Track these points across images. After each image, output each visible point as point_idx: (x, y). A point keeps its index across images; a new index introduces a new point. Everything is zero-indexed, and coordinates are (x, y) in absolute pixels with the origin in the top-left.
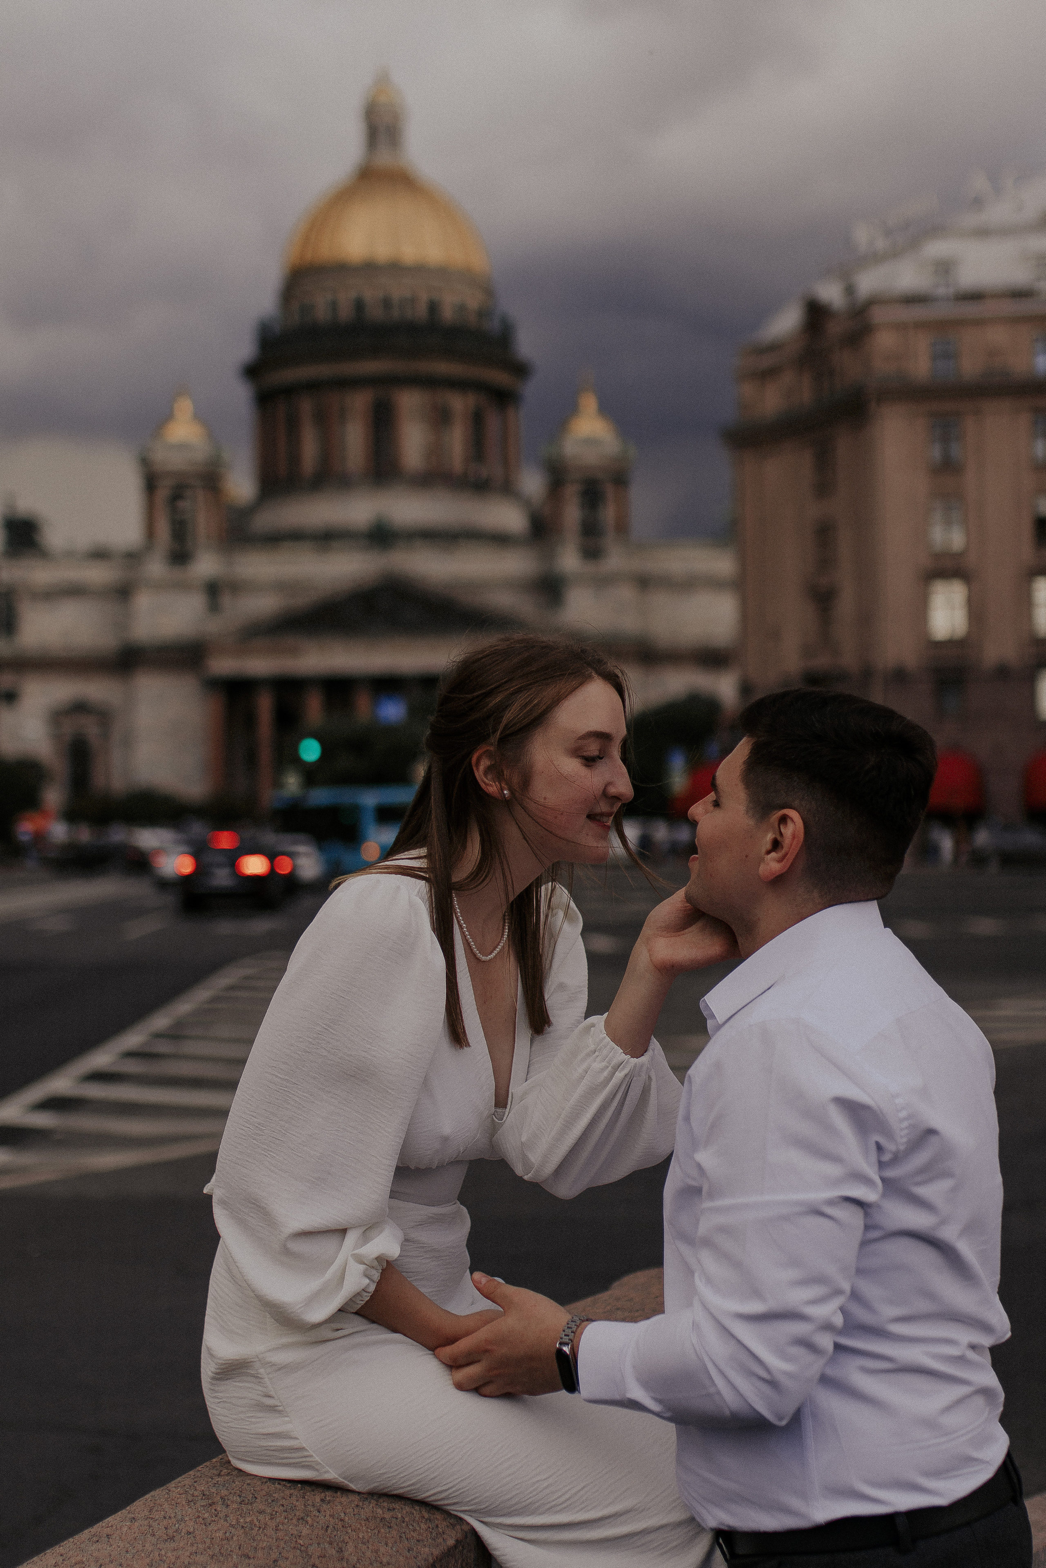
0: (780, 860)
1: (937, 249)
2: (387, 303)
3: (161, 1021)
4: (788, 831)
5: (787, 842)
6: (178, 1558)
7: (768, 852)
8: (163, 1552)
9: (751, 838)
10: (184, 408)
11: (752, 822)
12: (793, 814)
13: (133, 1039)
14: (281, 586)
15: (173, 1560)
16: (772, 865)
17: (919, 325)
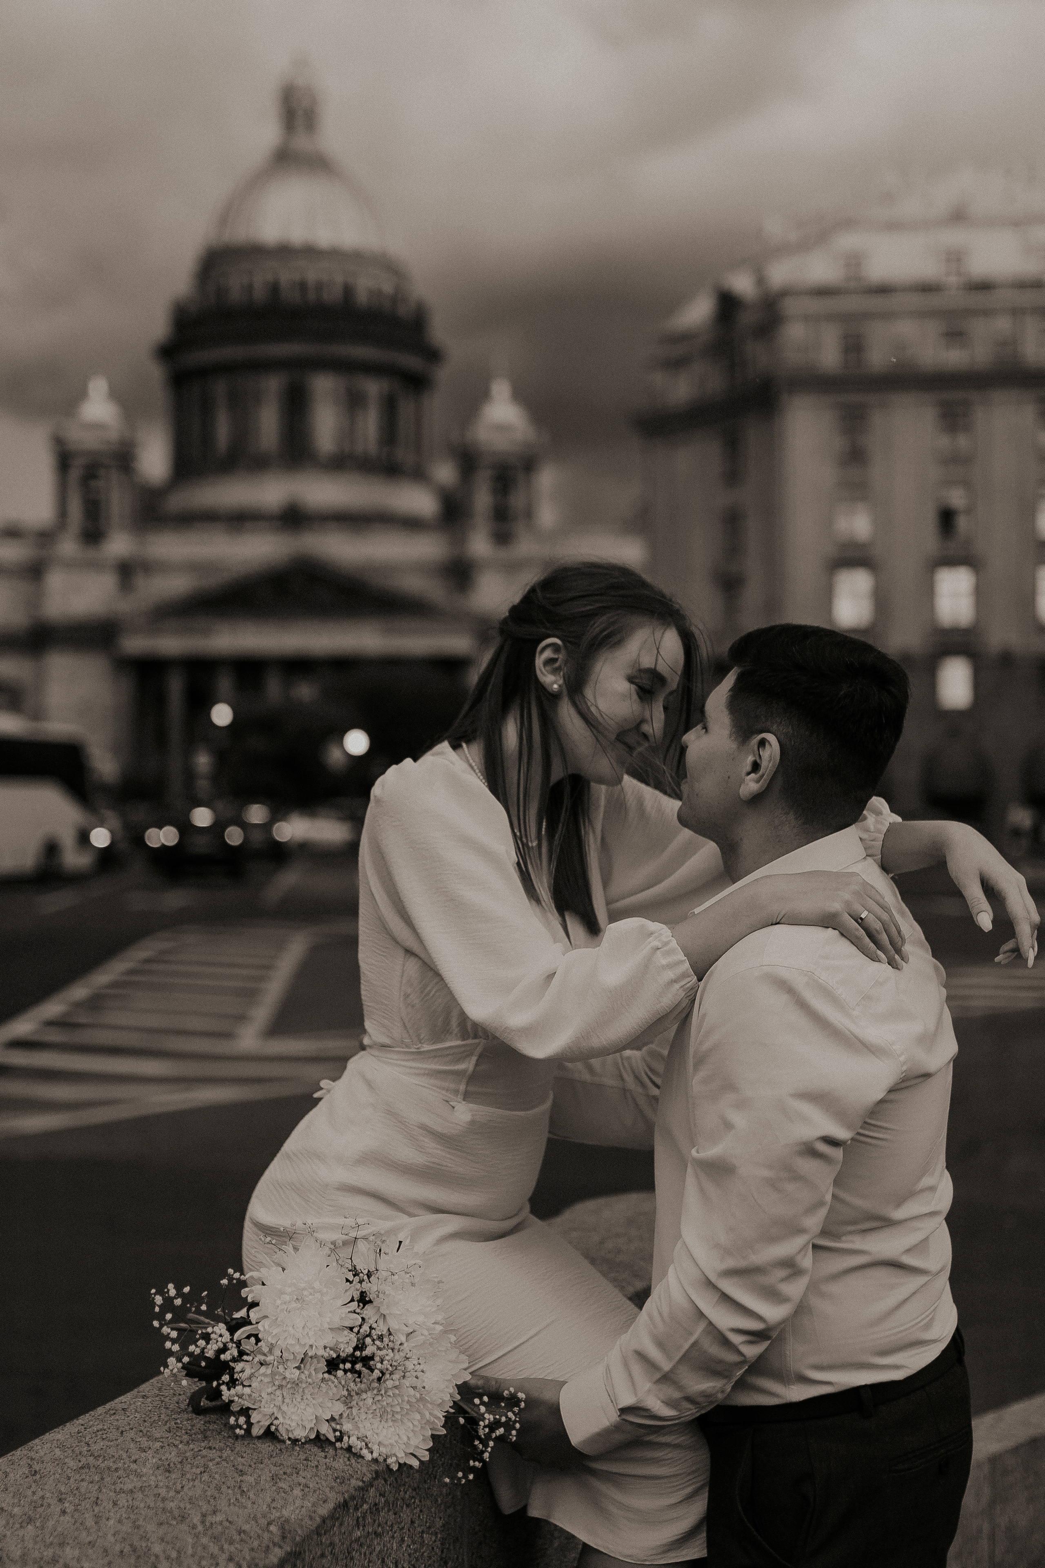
0: (758, 781)
1: (847, 241)
2: (303, 286)
3: (79, 992)
4: (766, 754)
5: (764, 764)
6: (193, 1426)
7: (748, 774)
8: (179, 1421)
9: (733, 760)
10: (98, 388)
11: (734, 746)
12: (771, 738)
13: (53, 1008)
14: (194, 567)
15: (190, 1428)
16: (751, 785)
17: (831, 317)
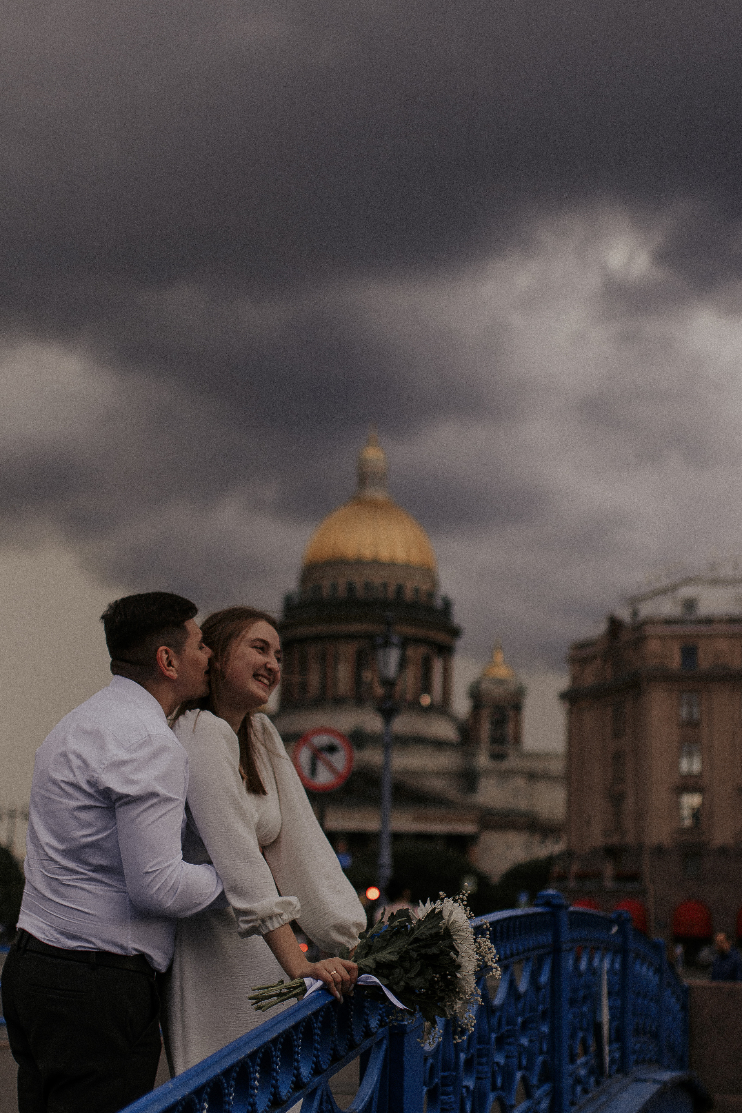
1: (687, 591)
17: (674, 637)
